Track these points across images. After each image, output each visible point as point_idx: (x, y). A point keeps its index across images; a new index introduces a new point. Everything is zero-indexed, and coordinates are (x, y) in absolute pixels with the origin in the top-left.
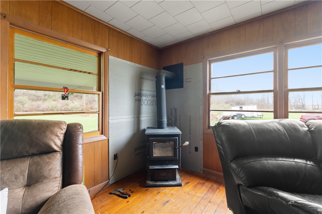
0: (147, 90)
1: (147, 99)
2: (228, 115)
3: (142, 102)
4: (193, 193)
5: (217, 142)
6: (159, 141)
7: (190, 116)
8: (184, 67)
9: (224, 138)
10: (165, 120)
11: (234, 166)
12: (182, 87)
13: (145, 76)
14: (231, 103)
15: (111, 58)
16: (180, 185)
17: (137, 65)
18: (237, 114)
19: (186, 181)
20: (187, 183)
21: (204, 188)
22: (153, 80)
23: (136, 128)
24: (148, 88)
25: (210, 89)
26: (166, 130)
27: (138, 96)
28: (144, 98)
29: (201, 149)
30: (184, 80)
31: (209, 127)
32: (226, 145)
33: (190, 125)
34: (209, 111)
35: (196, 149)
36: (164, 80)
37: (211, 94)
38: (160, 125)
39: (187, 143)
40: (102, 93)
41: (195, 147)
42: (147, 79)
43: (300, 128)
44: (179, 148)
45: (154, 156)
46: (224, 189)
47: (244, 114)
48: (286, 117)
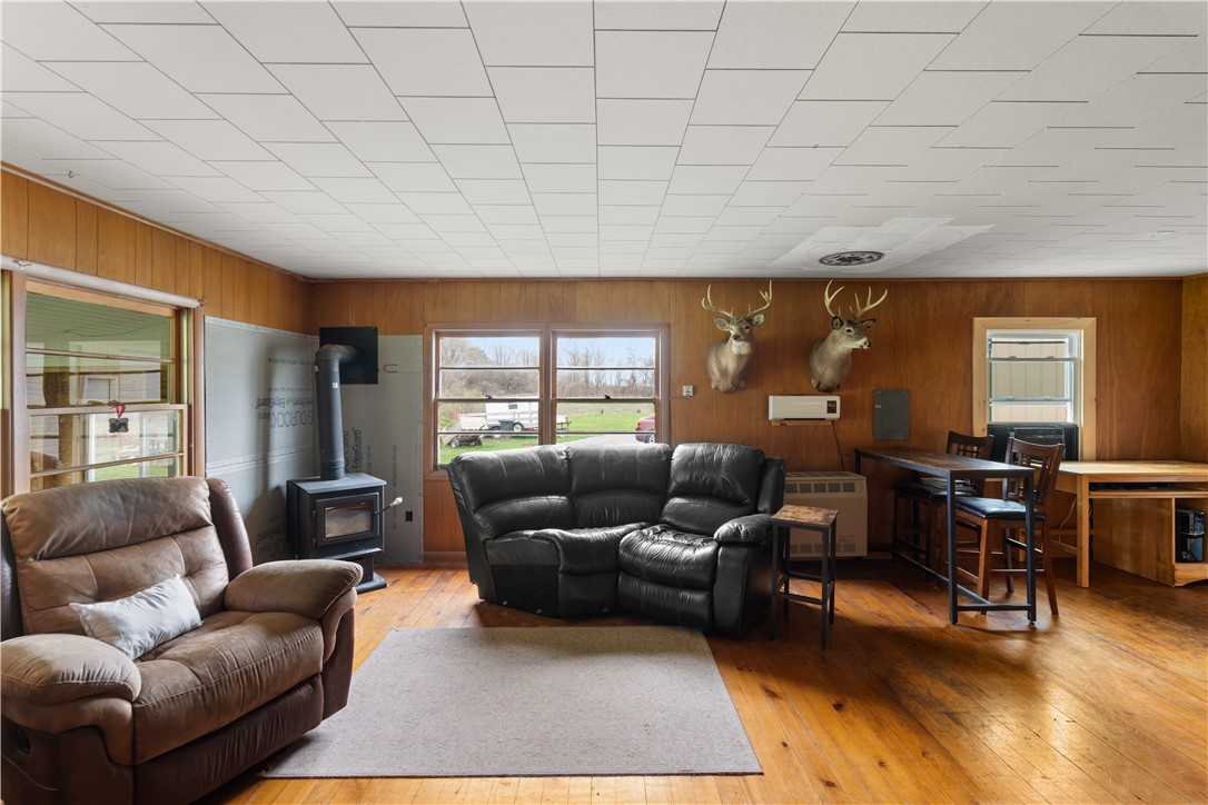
0: (283, 389)
1: (284, 412)
2: (474, 428)
3: (273, 421)
4: (411, 589)
5: (454, 489)
6: (338, 506)
7: (394, 447)
8: (379, 337)
9: (465, 481)
10: (341, 459)
11: (478, 517)
12: (376, 382)
13: (280, 355)
14: (484, 383)
15: (209, 320)
16: (384, 586)
17: (262, 329)
18: (502, 422)
19: (392, 580)
20: (395, 582)
21: (430, 579)
22: (295, 362)
23: (260, 486)
24: (286, 384)
25: (437, 390)
26: (345, 482)
27: (264, 406)
28: (276, 410)
29: (419, 514)
30: (380, 366)
31: (436, 467)
32: (468, 490)
33: (395, 465)
34: (436, 434)
35: (409, 516)
36: (336, 369)
37: (438, 400)
38: (329, 473)
39: (400, 500)
40: (189, 407)
41: (407, 513)
42: (283, 361)
43: (557, 457)
44: (381, 513)
45: (327, 536)
46: (467, 573)
47: (522, 422)
48: (553, 442)
